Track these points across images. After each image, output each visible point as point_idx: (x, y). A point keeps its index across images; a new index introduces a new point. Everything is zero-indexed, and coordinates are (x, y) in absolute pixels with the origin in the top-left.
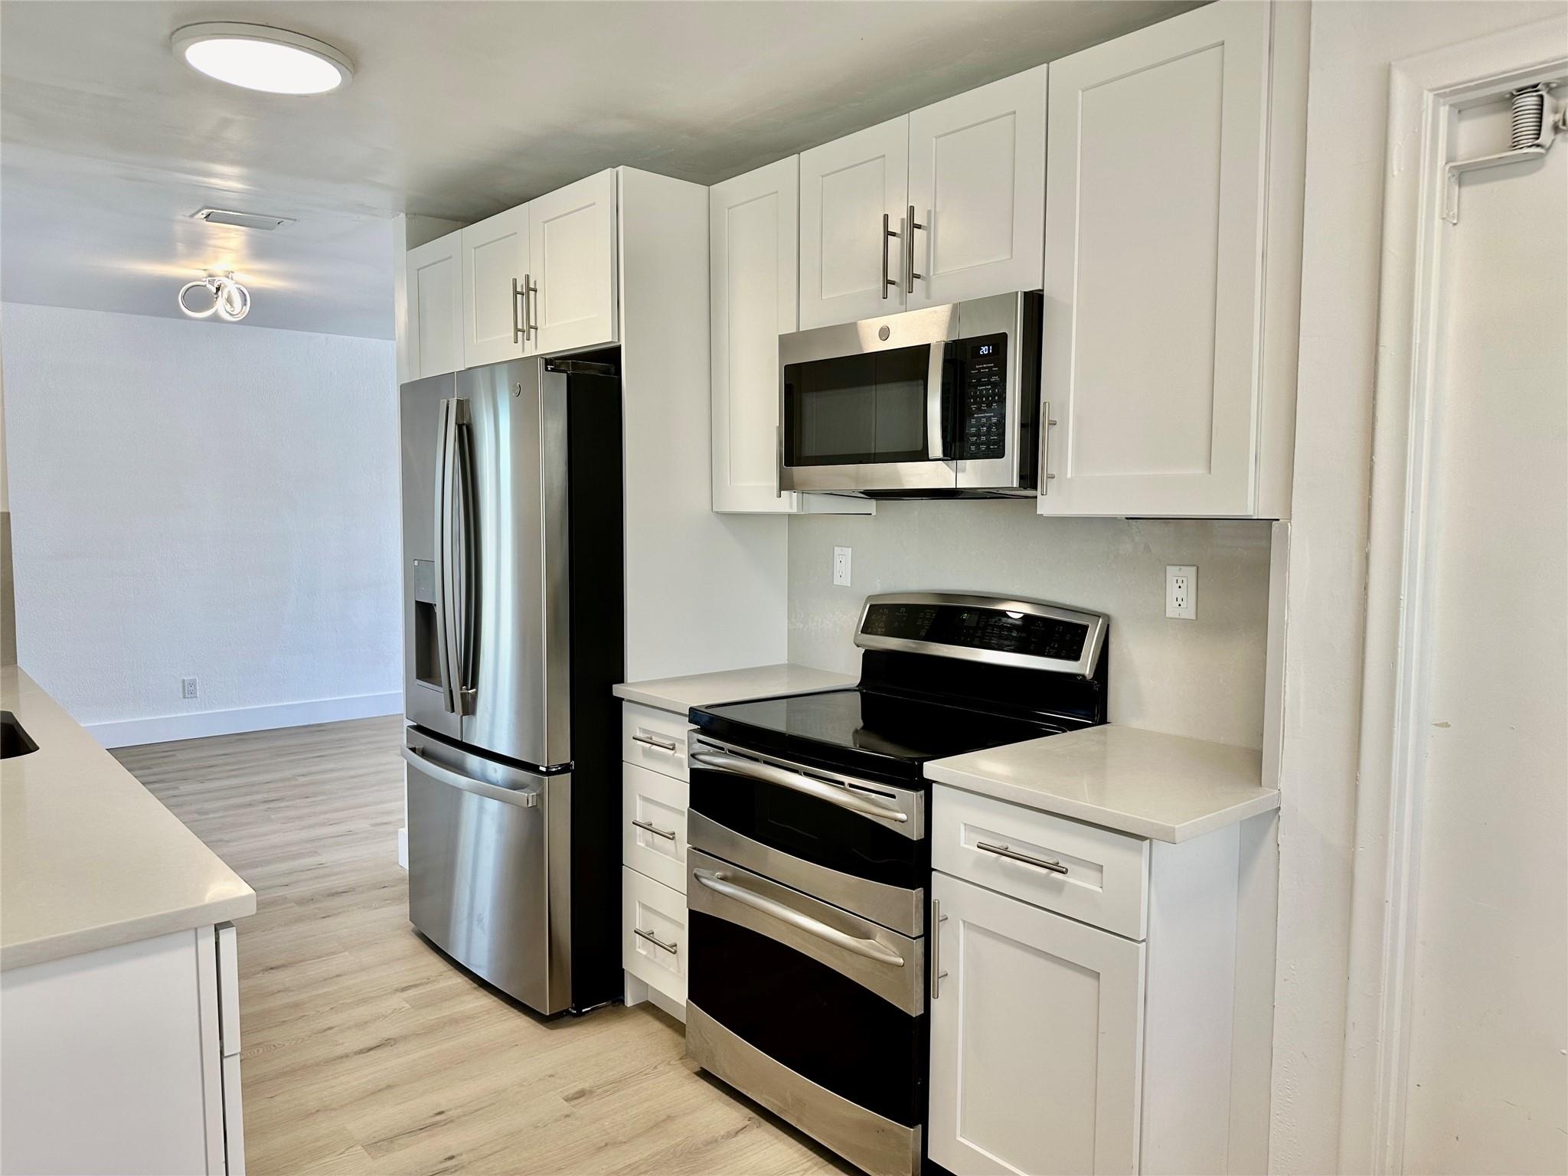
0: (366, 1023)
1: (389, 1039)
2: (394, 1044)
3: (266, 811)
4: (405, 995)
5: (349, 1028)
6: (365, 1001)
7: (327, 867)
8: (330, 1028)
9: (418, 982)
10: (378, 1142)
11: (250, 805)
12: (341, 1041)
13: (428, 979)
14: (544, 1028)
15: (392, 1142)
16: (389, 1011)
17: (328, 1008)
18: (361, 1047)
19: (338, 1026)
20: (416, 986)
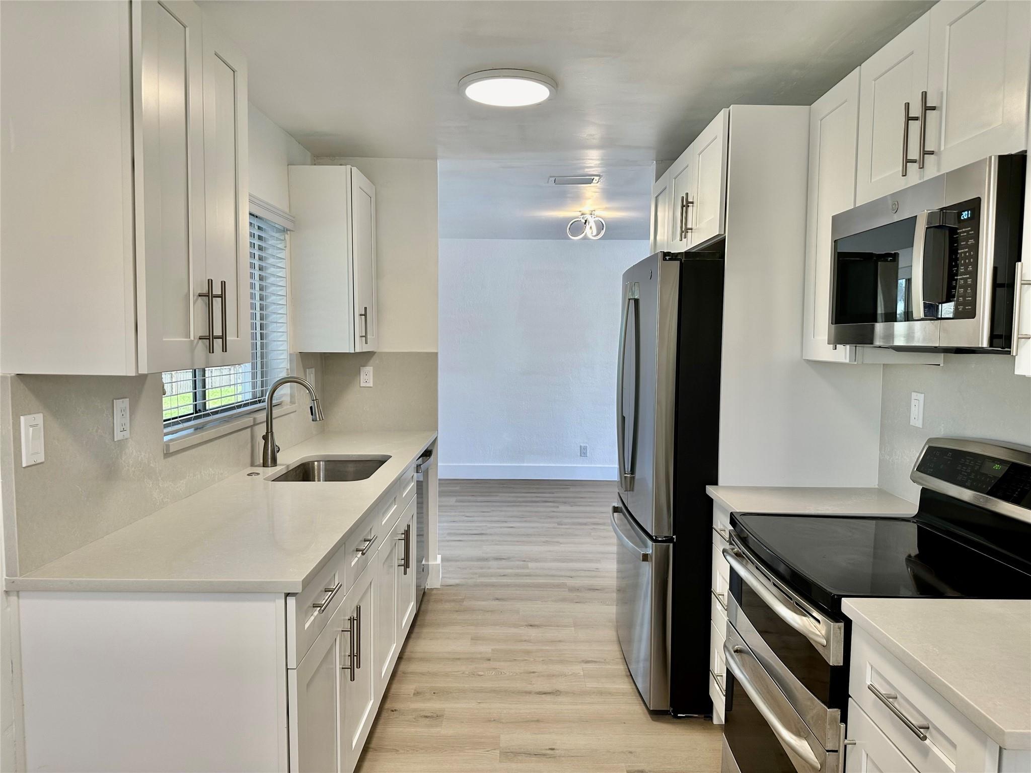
0: (553, 676)
1: (558, 690)
2: (559, 695)
3: (592, 530)
4: (585, 666)
5: (543, 676)
6: (562, 662)
7: (599, 571)
8: (534, 672)
9: (598, 660)
10: (509, 753)
11: (586, 524)
12: (533, 682)
13: (605, 660)
14: (650, 718)
15: (515, 755)
16: (570, 673)
17: (541, 659)
18: (541, 690)
19: (538, 672)
20: (595, 662)
